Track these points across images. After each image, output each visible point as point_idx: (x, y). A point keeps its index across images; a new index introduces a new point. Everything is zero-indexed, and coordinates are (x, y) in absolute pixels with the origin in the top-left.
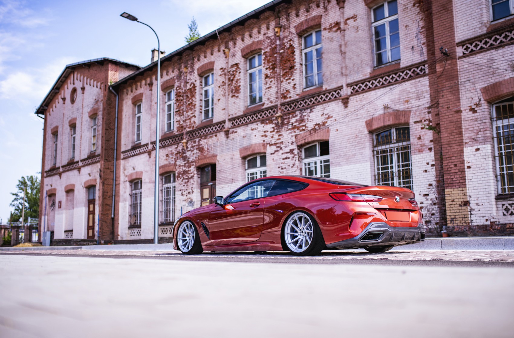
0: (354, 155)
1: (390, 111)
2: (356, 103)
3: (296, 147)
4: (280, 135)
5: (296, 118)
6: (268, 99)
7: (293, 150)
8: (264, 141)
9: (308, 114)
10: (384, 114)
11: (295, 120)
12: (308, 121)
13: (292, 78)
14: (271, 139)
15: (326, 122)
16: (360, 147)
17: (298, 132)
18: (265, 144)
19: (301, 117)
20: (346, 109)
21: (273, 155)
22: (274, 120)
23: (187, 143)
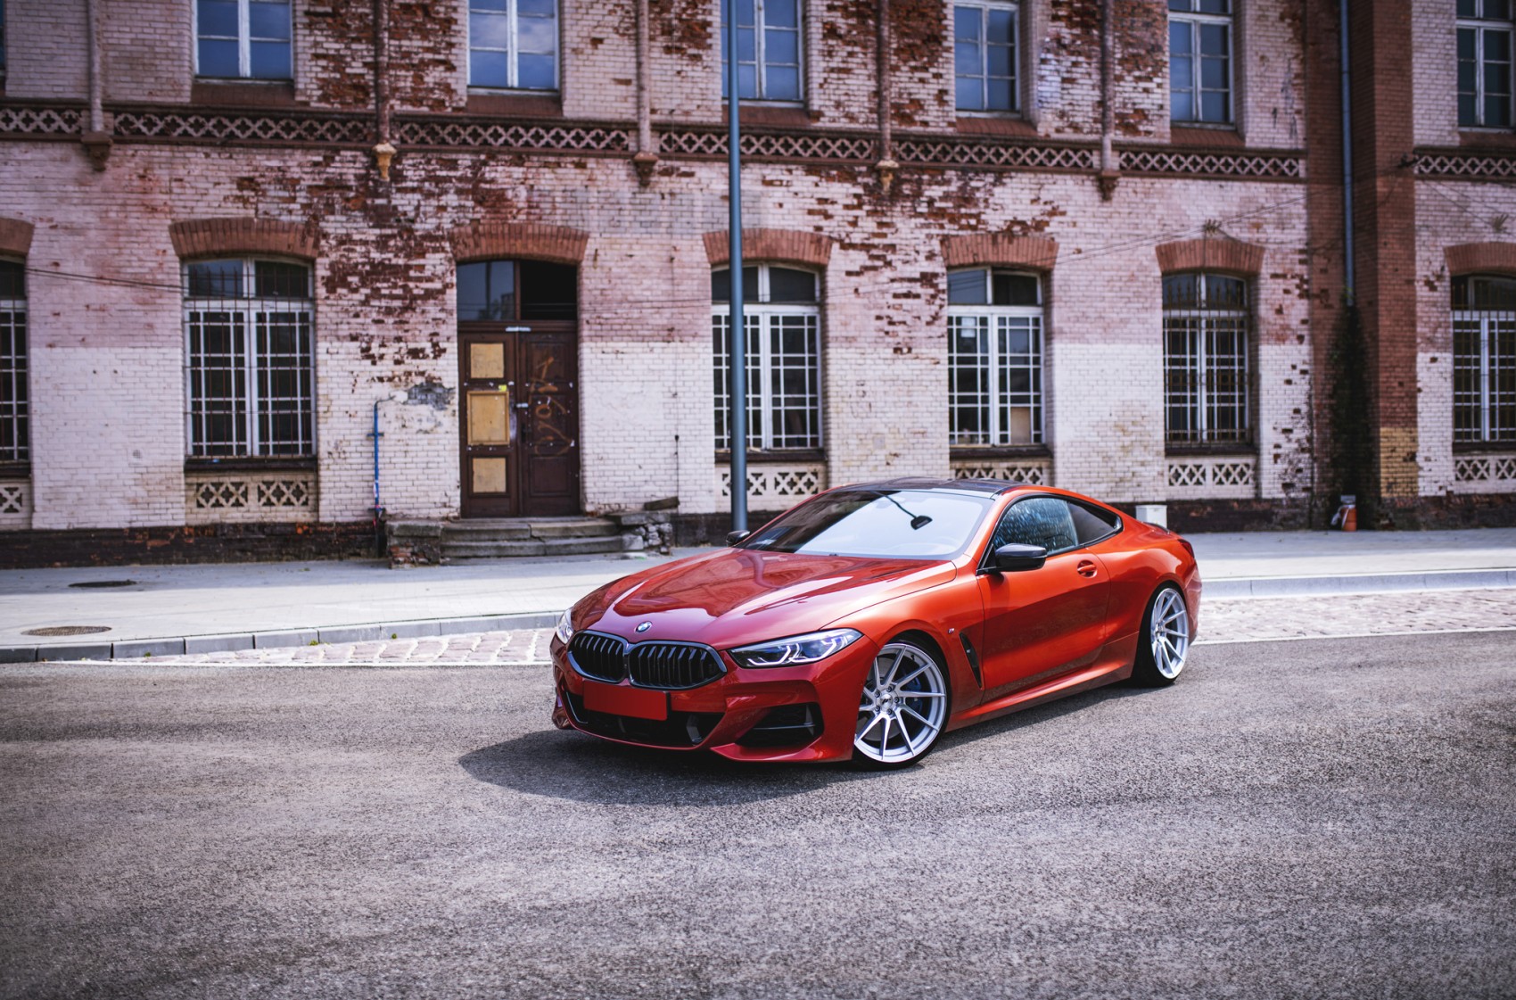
0: (1124, 321)
1: (1217, 236)
2: (1132, 195)
3: (944, 270)
4: (881, 225)
5: (945, 188)
6: (838, 105)
7: (935, 275)
8: (819, 228)
9: (988, 187)
10: (1205, 239)
11: (941, 194)
12: (987, 207)
13: (933, 70)
14: (850, 229)
15: (1047, 224)
16: (1140, 305)
17: (950, 229)
18: (824, 241)
19: (961, 189)
20: (1106, 204)
21: (854, 279)
22: (860, 173)
23: (396, 159)
